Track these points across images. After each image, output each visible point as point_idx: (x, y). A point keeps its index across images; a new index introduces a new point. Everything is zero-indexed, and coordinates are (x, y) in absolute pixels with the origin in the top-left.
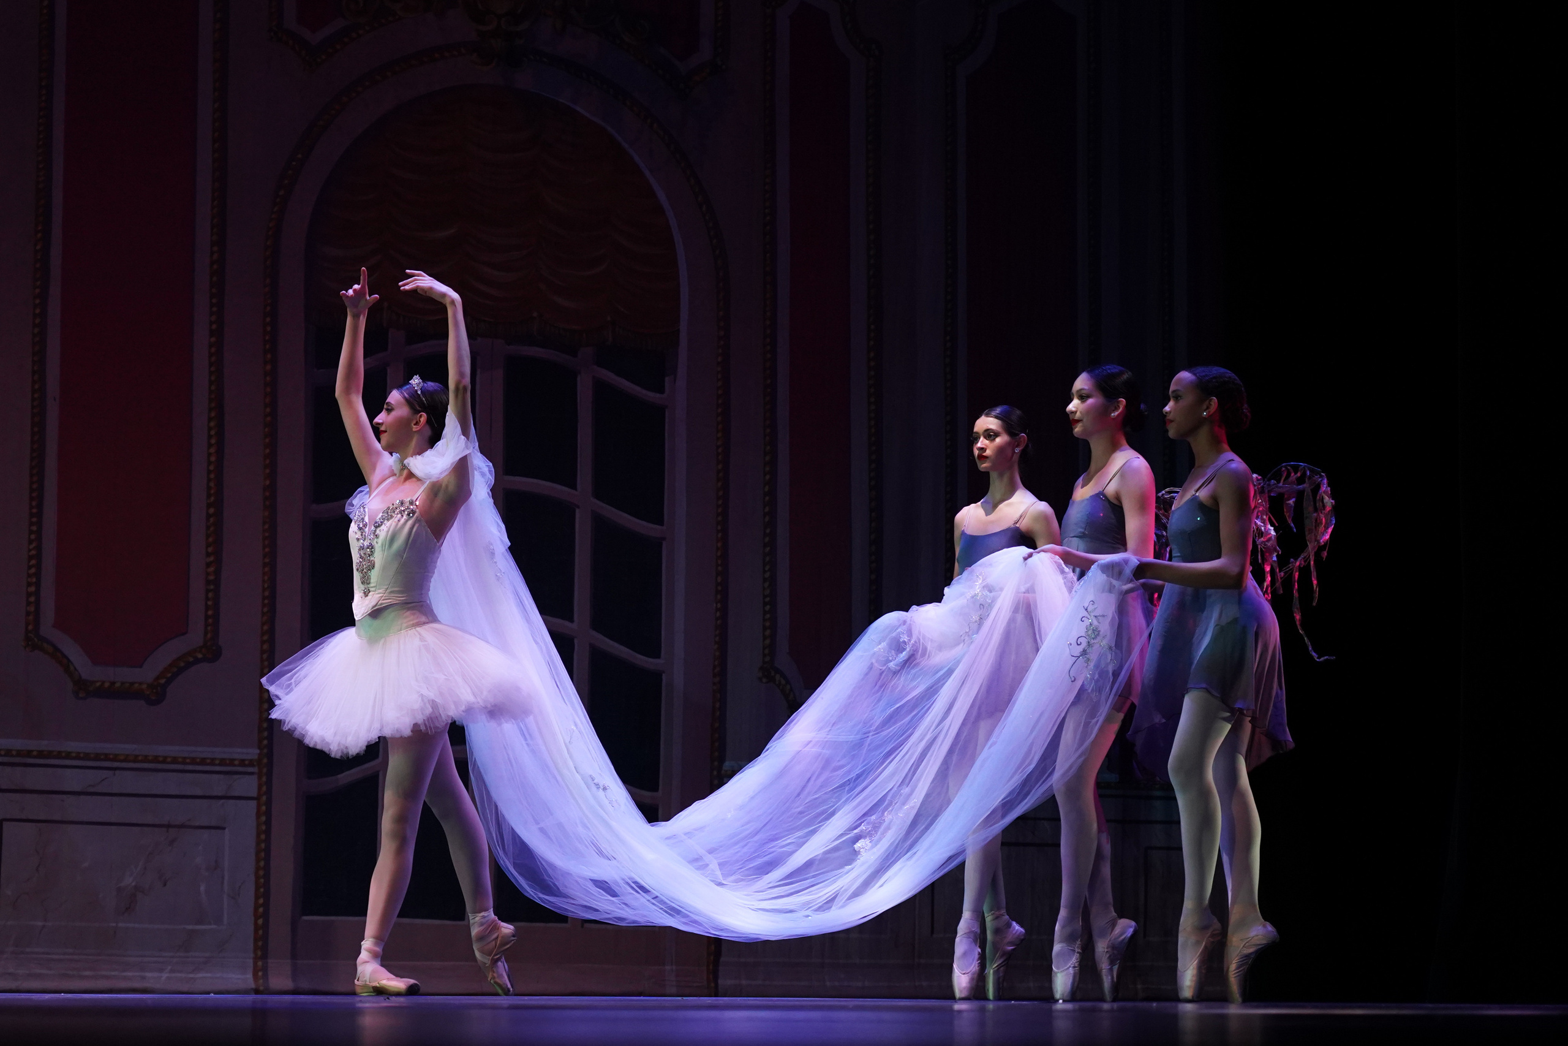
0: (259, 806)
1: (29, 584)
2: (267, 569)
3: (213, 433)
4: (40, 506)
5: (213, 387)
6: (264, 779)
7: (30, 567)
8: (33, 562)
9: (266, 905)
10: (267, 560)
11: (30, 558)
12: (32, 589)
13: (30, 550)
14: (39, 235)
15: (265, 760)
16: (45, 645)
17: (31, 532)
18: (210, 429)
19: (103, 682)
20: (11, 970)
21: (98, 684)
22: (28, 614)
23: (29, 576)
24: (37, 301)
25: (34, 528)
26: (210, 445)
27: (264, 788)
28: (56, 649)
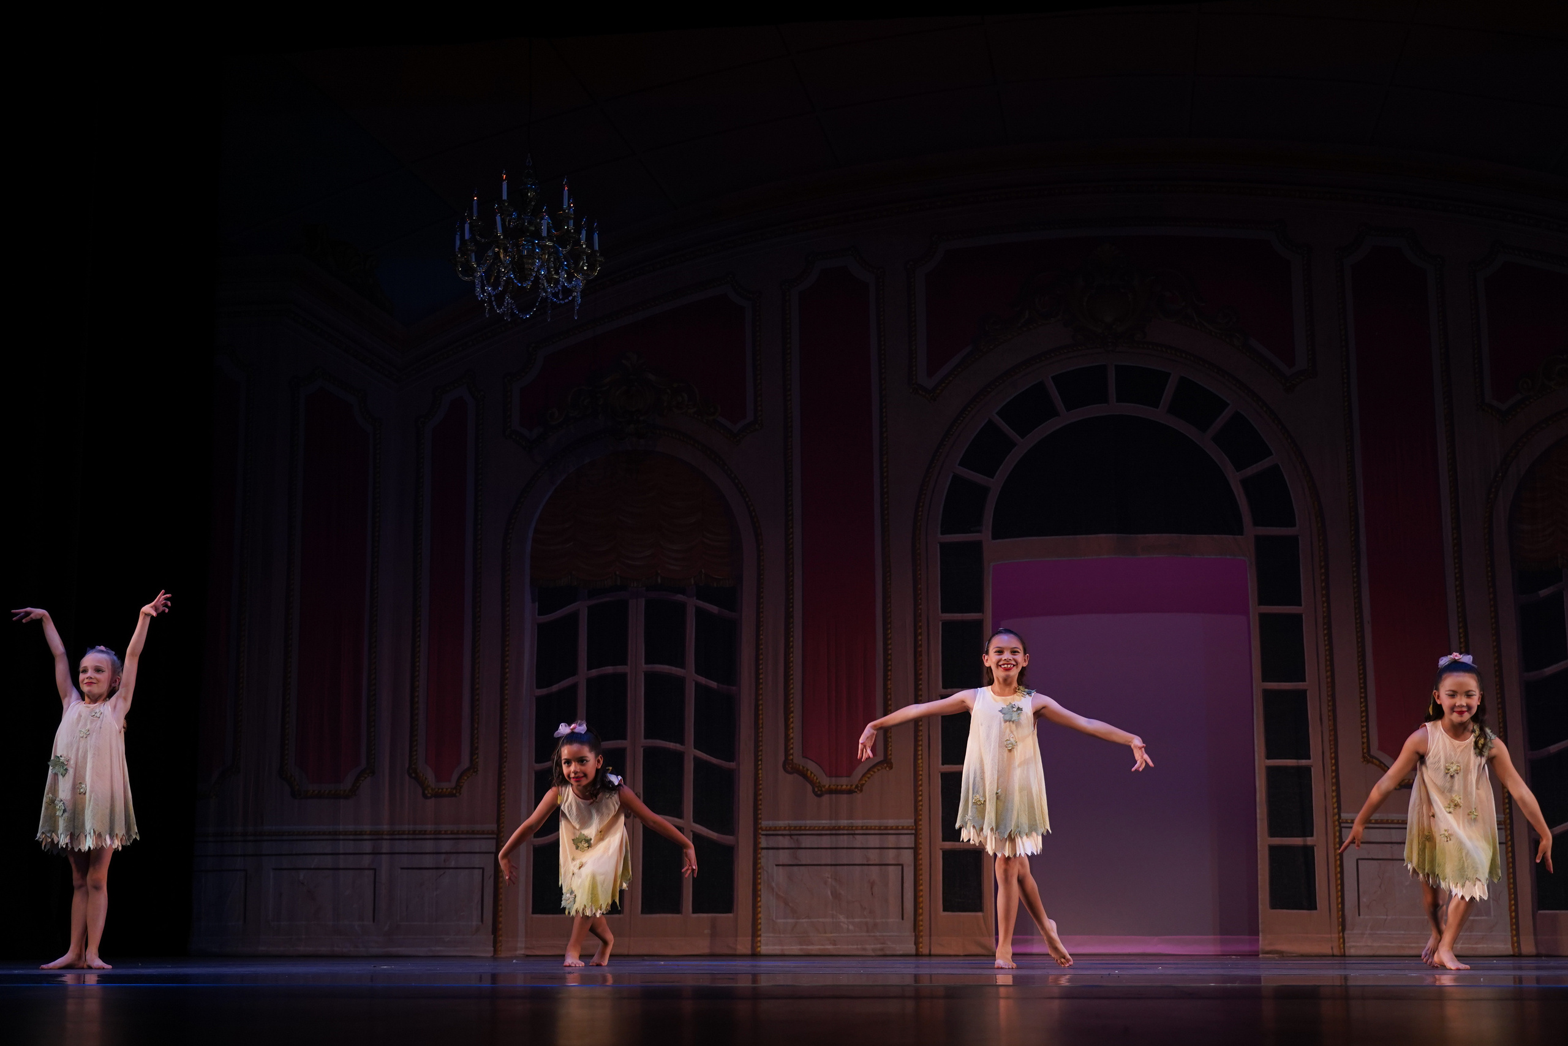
0: (1507, 848)
1: (1362, 727)
2: (1500, 711)
3: (1462, 635)
4: (1365, 683)
5: (1460, 610)
6: (1509, 832)
7: (1362, 717)
8: (1364, 714)
9: (1516, 905)
10: (1500, 706)
11: (1362, 712)
12: (1364, 729)
13: (1361, 708)
14: (1353, 532)
15: (1508, 821)
16: (1374, 760)
17: (1361, 697)
18: (1460, 633)
19: (1409, 780)
20: (1369, 944)
21: (1406, 781)
22: (1363, 743)
23: (1362, 722)
24: (1354, 569)
25: (1363, 695)
26: (1460, 643)
27: (1509, 837)
28: (1381, 762)
